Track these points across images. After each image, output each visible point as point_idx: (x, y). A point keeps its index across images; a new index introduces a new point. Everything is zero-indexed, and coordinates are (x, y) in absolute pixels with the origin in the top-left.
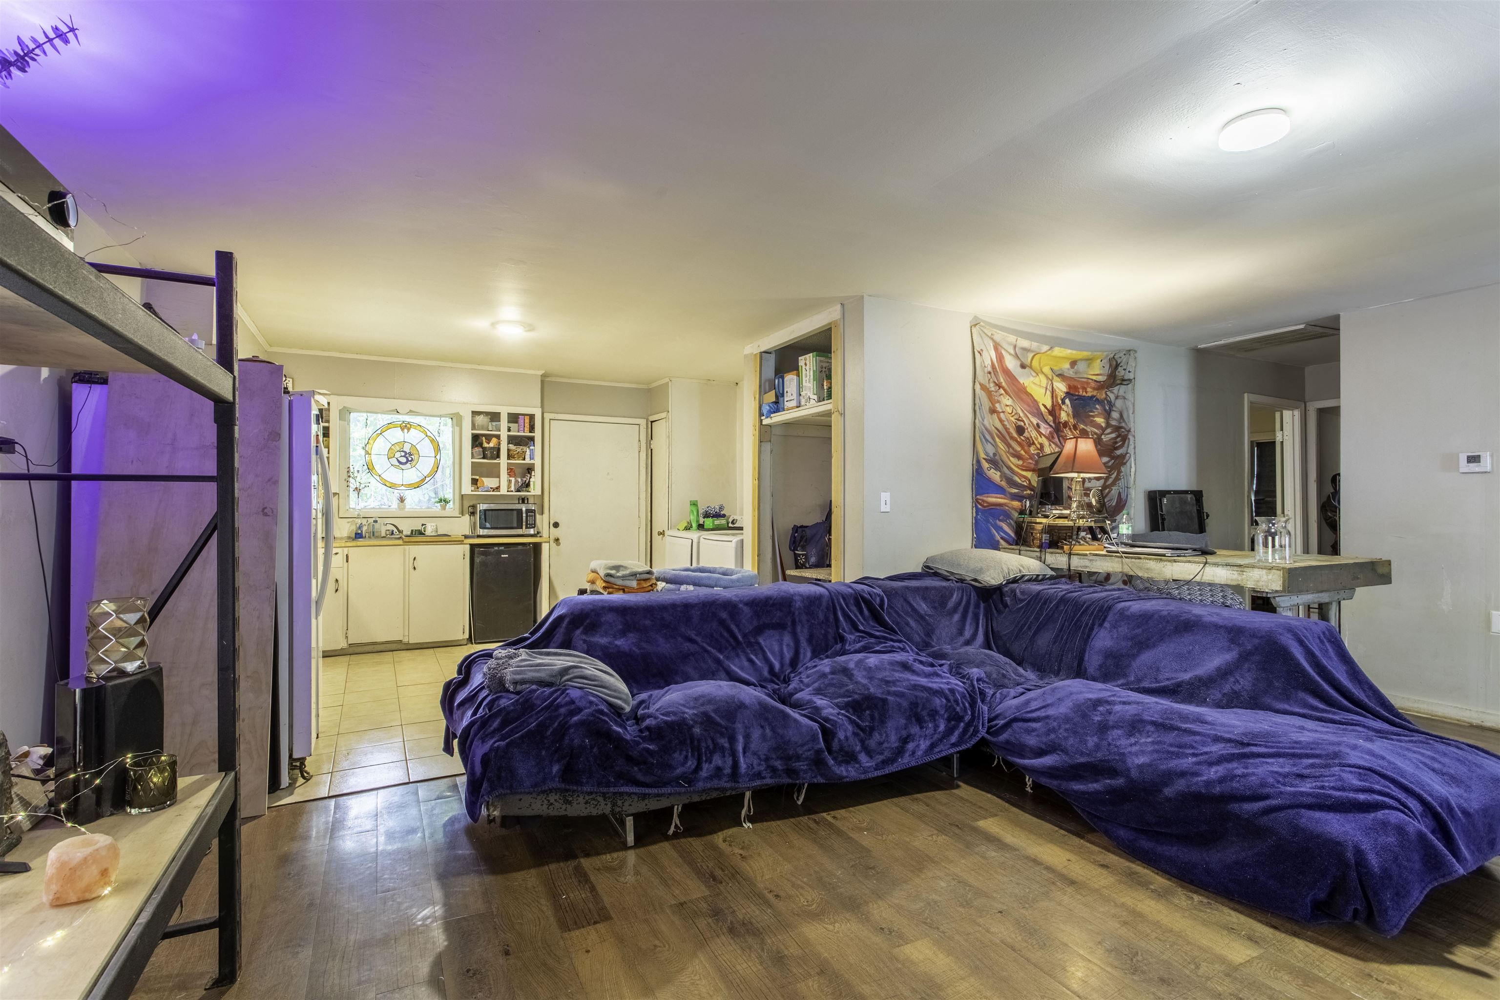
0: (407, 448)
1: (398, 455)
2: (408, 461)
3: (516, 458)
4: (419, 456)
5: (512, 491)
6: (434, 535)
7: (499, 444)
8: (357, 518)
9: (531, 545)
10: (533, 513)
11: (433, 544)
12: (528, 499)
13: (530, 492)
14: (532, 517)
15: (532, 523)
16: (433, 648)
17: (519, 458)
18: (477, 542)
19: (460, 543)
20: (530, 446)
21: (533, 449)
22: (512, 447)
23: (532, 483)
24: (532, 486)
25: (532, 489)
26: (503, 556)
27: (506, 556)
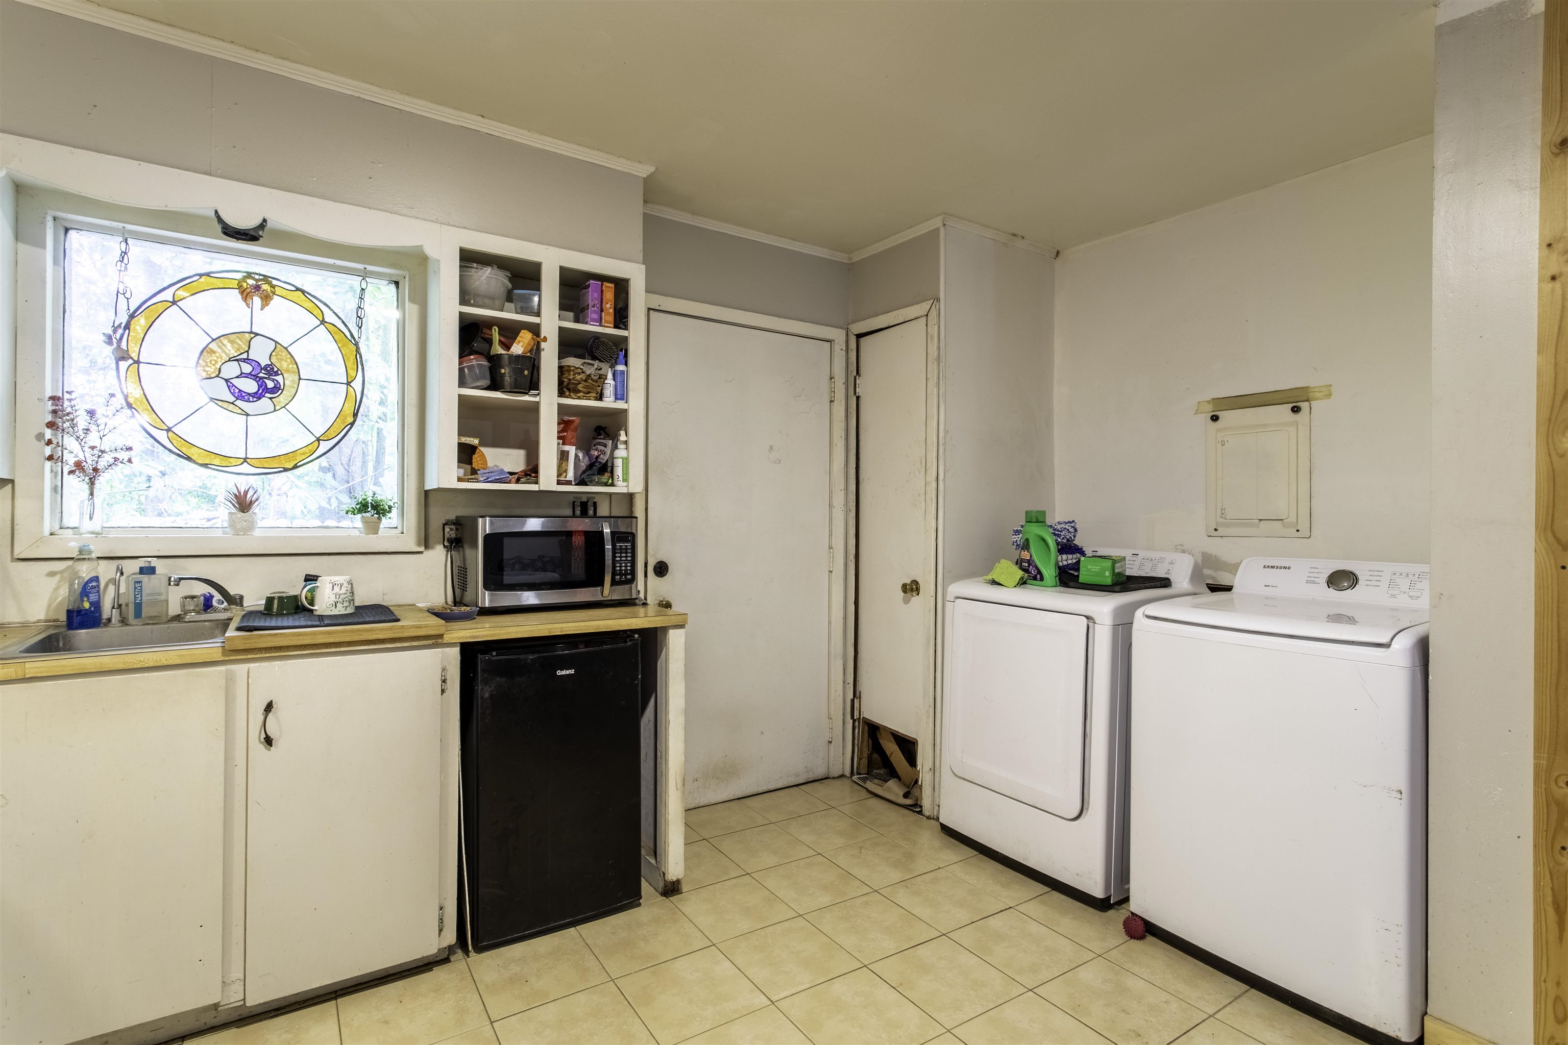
0: (261, 353)
2: (263, 389)
3: (580, 391)
4: (300, 379)
5: (568, 483)
6: (343, 612)
7: (537, 349)
8: (79, 559)
9: (636, 636)
10: (628, 541)
11: (338, 649)
12: (595, 504)
13: (612, 485)
14: (626, 553)
15: (626, 570)
16: (336, 998)
17: (589, 393)
18: (487, 636)
19: (430, 642)
20: (616, 363)
21: (622, 372)
22: (572, 362)
23: (619, 463)
24: (619, 471)
25: (621, 478)
26: (559, 673)
27: (568, 672)
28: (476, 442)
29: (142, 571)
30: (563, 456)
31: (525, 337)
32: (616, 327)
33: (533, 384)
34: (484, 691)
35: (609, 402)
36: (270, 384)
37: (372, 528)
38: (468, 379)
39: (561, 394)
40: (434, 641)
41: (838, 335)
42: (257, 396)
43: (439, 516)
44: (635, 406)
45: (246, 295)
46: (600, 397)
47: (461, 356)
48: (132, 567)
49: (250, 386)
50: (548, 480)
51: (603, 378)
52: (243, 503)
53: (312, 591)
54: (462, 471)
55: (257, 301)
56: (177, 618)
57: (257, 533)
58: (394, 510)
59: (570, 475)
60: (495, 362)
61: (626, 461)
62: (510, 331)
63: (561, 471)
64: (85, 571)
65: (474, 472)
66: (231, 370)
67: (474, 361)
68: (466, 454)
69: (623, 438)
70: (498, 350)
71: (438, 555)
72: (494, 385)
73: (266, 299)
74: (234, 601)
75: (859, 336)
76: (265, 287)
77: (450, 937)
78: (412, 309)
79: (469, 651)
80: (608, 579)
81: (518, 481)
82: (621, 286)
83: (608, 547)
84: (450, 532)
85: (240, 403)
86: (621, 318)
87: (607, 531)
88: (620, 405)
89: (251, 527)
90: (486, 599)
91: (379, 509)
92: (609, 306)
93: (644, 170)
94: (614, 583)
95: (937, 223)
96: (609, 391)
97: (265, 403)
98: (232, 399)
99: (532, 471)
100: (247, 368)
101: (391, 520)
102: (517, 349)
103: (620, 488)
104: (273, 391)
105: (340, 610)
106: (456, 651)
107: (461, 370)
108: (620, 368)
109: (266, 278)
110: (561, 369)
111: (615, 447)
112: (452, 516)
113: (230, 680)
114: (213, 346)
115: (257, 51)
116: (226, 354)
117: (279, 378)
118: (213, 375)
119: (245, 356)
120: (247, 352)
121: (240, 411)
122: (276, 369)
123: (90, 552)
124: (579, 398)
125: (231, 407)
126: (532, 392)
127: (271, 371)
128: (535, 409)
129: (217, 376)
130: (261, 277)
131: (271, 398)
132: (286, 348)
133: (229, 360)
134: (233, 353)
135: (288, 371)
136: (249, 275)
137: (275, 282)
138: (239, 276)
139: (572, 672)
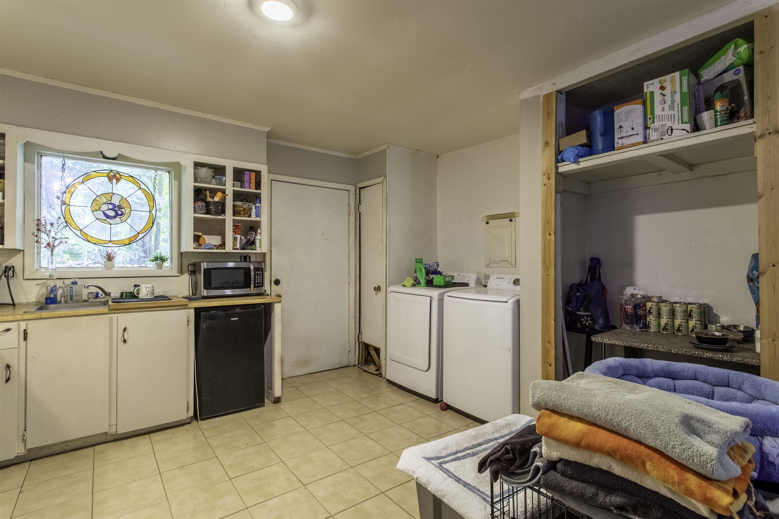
0: (116, 201)
3: (242, 214)
4: (131, 210)
5: (237, 249)
6: (150, 297)
7: (224, 199)
8: (50, 279)
9: (262, 306)
10: (260, 271)
11: (149, 309)
12: (250, 257)
13: (255, 250)
14: (260, 275)
15: (260, 282)
16: (149, 434)
17: (245, 215)
18: (204, 305)
19: (183, 307)
20: (256, 203)
21: (259, 206)
22: (238, 203)
23: (257, 241)
24: (258, 244)
25: (258, 247)
26: (232, 319)
27: (235, 319)
28: (200, 234)
29: (73, 283)
30: (235, 239)
31: (219, 195)
32: (256, 189)
33: (223, 212)
34: (204, 325)
35: (253, 218)
36: (120, 213)
37: (160, 267)
38: (197, 210)
39: (234, 215)
40: (185, 307)
41: (352, 188)
42: (115, 217)
43: (186, 262)
44: (264, 219)
45: (110, 179)
46: (250, 216)
47: (194, 202)
48: (69, 282)
49: (112, 213)
50: (229, 248)
51: (251, 209)
52: (110, 258)
53: (138, 290)
54: (195, 245)
55: (114, 181)
56: (86, 301)
57: (115, 269)
58: (169, 260)
59: (238, 246)
60: (208, 204)
61: (260, 240)
62: (214, 192)
63: (234, 244)
64: (51, 283)
65: (200, 245)
66: (104, 208)
67: (200, 204)
68: (197, 239)
69: (259, 231)
70: (209, 199)
71: (186, 277)
72: (207, 213)
73: (118, 180)
74: (107, 294)
75: (360, 189)
76: (118, 176)
77: (191, 413)
78: (175, 183)
79: (198, 311)
80: (252, 286)
81: (217, 248)
82: (258, 174)
83: (252, 273)
84: (191, 268)
85: (108, 220)
86: (258, 185)
87: (252, 267)
88: (258, 219)
89: (113, 266)
90: (205, 293)
91: (163, 260)
92: (253, 182)
93: (267, 129)
94: (255, 287)
95: (385, 147)
96: (253, 214)
97: (118, 219)
98: (105, 218)
99: (223, 245)
100: (111, 207)
101: (167, 264)
102: (216, 199)
103: (258, 251)
104: (121, 215)
105: (149, 297)
106: (193, 311)
107: (195, 207)
108: (258, 205)
109: (118, 173)
110: (234, 206)
111: (256, 235)
112: (192, 262)
113: (111, 320)
114: (98, 199)
115: (117, 93)
118: (98, 209)
120: (111, 200)
121: (108, 223)
122: (122, 207)
123: (53, 276)
124: (241, 217)
125: (105, 221)
126: (223, 215)
129: (99, 210)
130: (116, 172)
132: (126, 199)
133: (104, 204)
135: (126, 207)
136: (111, 171)
137: (121, 174)
138: (107, 172)
139: (237, 319)
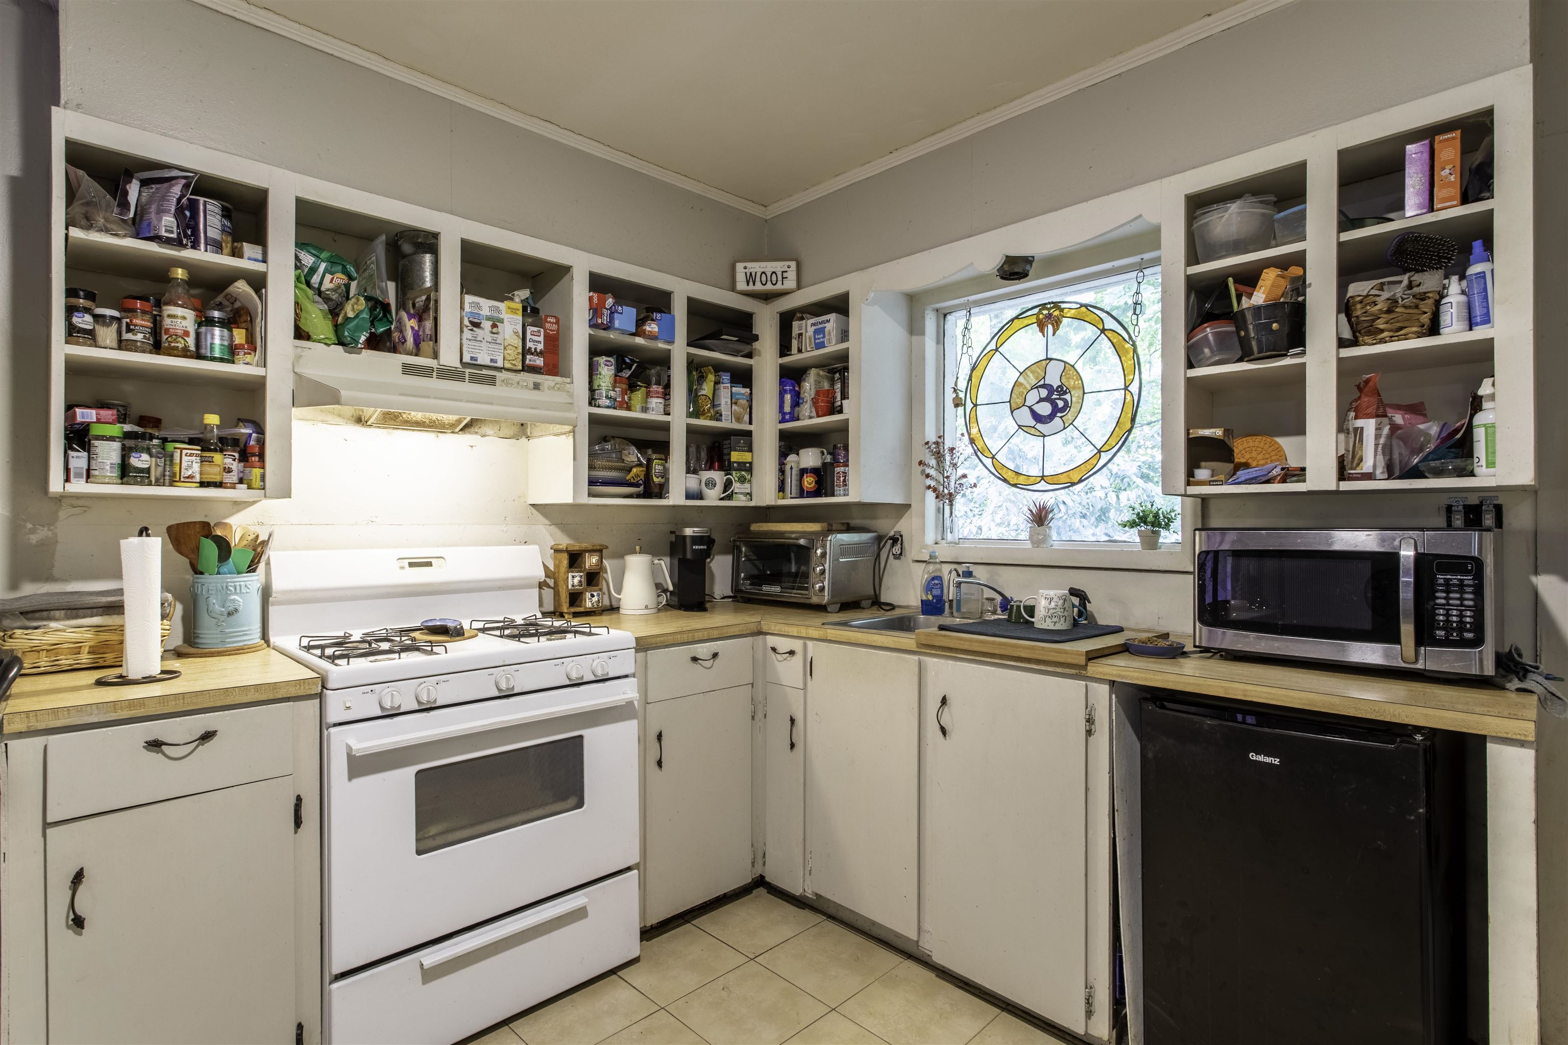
0: (1054, 376)
1: (1033, 397)
2: (1056, 410)
3: (1382, 331)
4: (1084, 393)
5: (1369, 476)
7: (1300, 286)
8: (930, 562)
10: (1467, 572)
13: (1472, 474)
14: (1462, 592)
15: (1461, 622)
16: (1003, 1009)
17: (1401, 329)
20: (1466, 264)
21: (1482, 276)
22: (1365, 287)
23: (1479, 434)
24: (1480, 450)
25: (1483, 462)
26: (1253, 756)
27: (1268, 760)
28: (1216, 433)
29: (964, 573)
30: (1351, 435)
31: (1268, 279)
32: (1467, 201)
33: (1295, 339)
35: (1452, 334)
36: (1061, 404)
37: (1150, 542)
38: (1208, 354)
39: (1344, 343)
42: (1051, 417)
44: (1509, 330)
45: (1042, 327)
46: (1434, 329)
48: (959, 570)
49: (1045, 409)
50: (1322, 475)
51: (1436, 296)
52: (1040, 517)
54: (1204, 472)
55: (1050, 328)
57: (1049, 546)
59: (1368, 465)
60: (1234, 322)
61: (1490, 429)
62: (1249, 276)
63: (1347, 459)
64: (935, 571)
67: (1209, 330)
69: (1486, 390)
70: (1235, 306)
72: (1244, 354)
73: (1057, 324)
76: (1056, 313)
82: (1477, 128)
85: (1039, 426)
86: (1478, 182)
87: (1407, 553)
88: (1480, 333)
89: (1043, 539)
90: (1204, 636)
92: (1449, 173)
94: (1429, 641)
96: (1452, 315)
97: (1057, 423)
98: (1034, 423)
100: (1044, 393)
102: (1259, 298)
104: (1063, 410)
106: (1110, 689)
107: (1189, 348)
108: (1476, 269)
109: (1056, 305)
110: (1345, 302)
111: (1475, 408)
114: (1021, 380)
115: (995, 108)
116: (1029, 383)
117: (1067, 397)
118: (1021, 405)
119: (1042, 383)
120: (1044, 378)
121: (1038, 434)
122: (1065, 388)
124: (1383, 341)
125: (1033, 431)
126: (1292, 351)
127: (1062, 390)
128: (1298, 377)
129: (1023, 405)
130: (1052, 305)
131: (1061, 417)
132: (1073, 366)
133: (1032, 389)
134: (1034, 382)
135: (1074, 388)
136: (1043, 306)
137: (1063, 306)
138: (1036, 311)
139: (1276, 761)
